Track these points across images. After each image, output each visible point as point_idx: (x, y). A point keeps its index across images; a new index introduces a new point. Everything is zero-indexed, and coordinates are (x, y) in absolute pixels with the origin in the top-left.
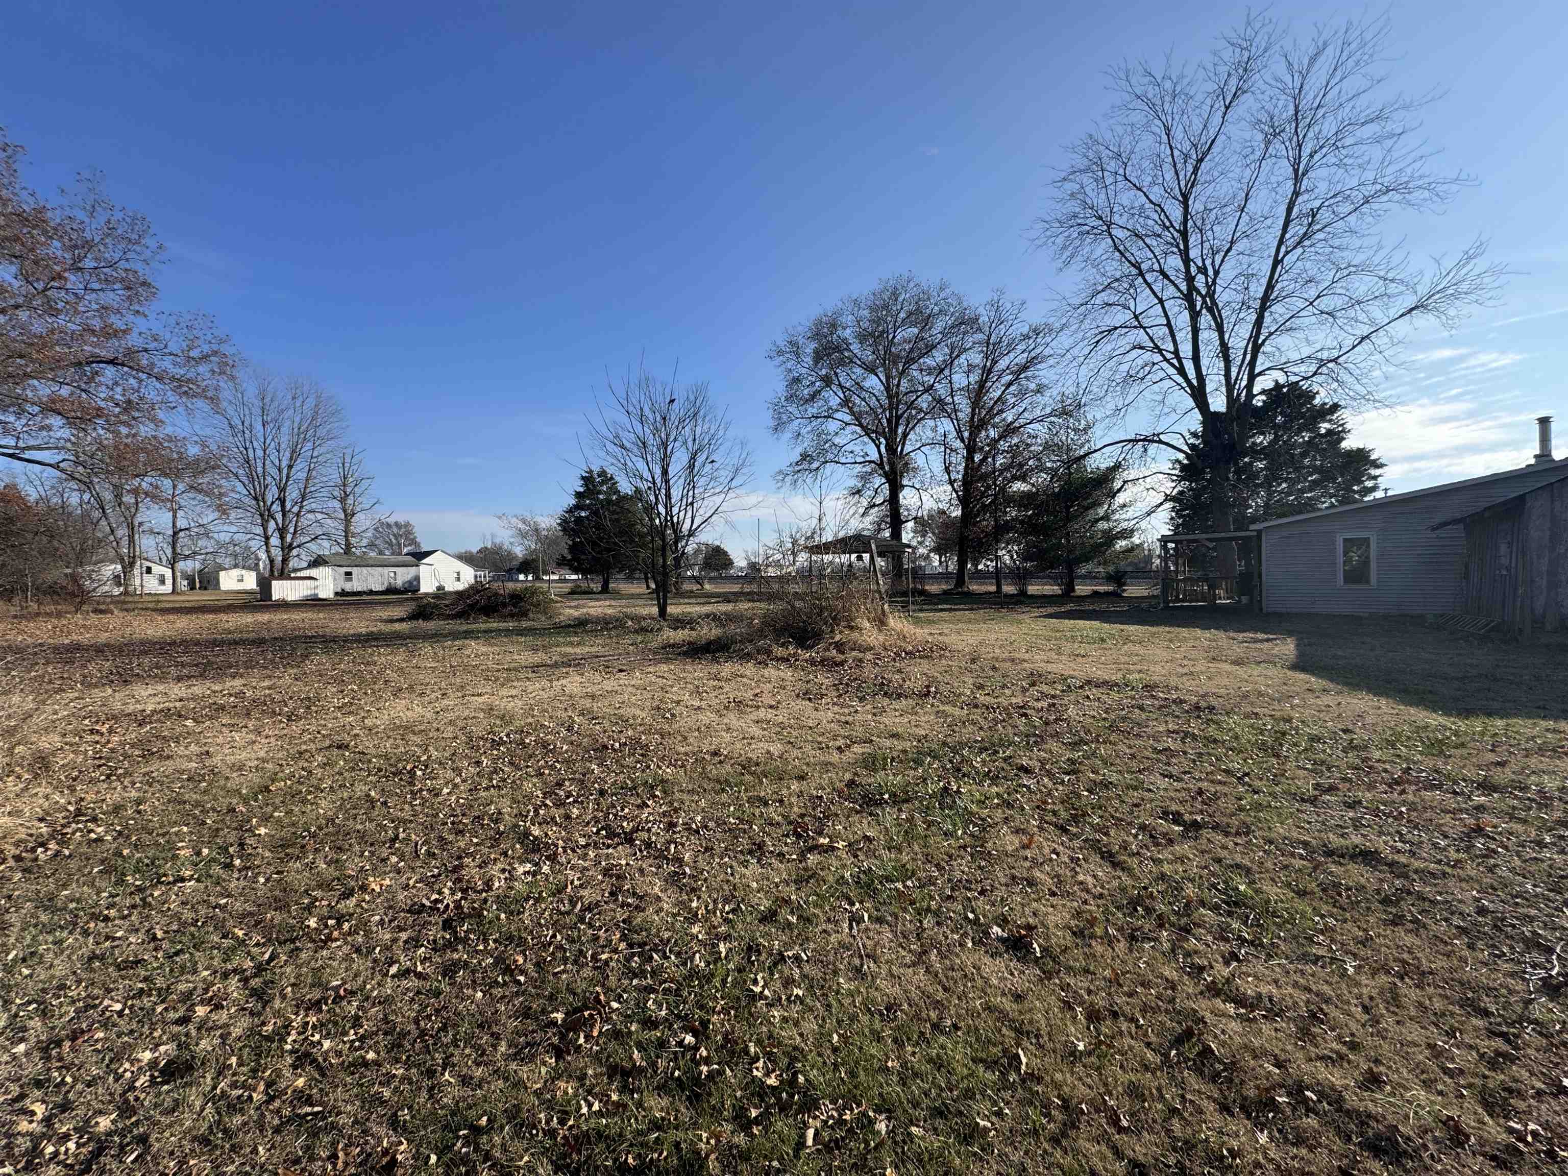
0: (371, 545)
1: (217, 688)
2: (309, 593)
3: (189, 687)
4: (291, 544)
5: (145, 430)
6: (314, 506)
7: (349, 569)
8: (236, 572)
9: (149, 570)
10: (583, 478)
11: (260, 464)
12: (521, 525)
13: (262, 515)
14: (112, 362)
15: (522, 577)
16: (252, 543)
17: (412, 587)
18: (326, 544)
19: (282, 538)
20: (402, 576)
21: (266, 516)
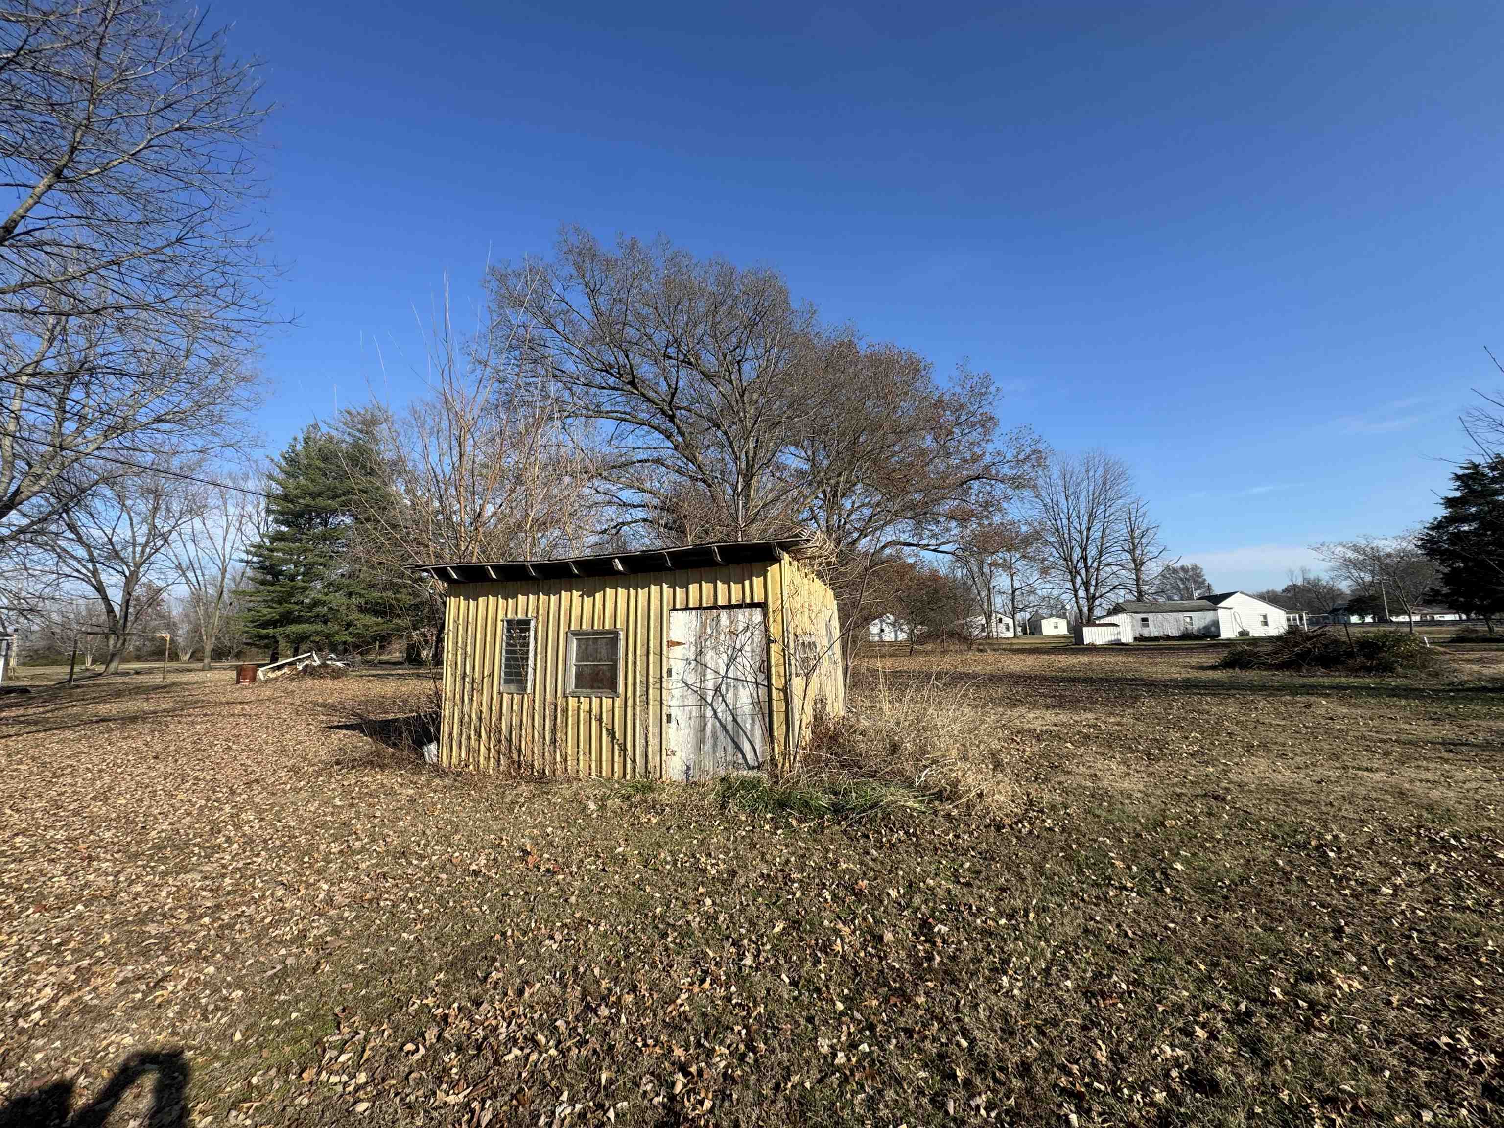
0: (1161, 592)
1: (1076, 718)
2: (1113, 638)
3: (1057, 714)
4: (1094, 595)
5: (997, 519)
6: (1110, 560)
7: (1144, 616)
8: (1054, 620)
9: (1000, 621)
10: (1458, 477)
11: (1066, 531)
12: (1351, 555)
13: (1071, 572)
14: (977, 478)
15: (1355, 619)
16: (1064, 597)
17: (1211, 633)
18: (1122, 593)
19: (1087, 590)
20: (1199, 621)
21: (1073, 572)
